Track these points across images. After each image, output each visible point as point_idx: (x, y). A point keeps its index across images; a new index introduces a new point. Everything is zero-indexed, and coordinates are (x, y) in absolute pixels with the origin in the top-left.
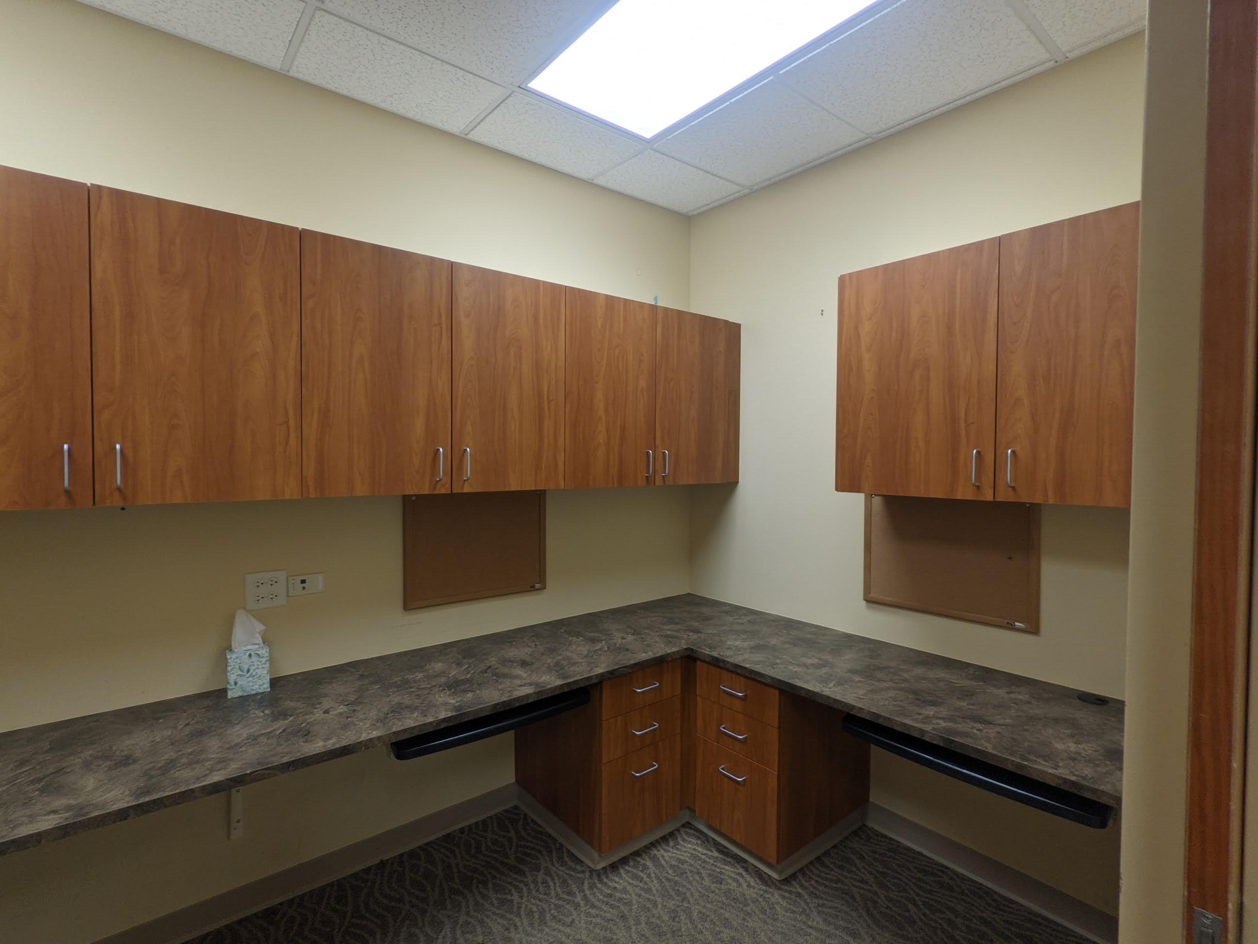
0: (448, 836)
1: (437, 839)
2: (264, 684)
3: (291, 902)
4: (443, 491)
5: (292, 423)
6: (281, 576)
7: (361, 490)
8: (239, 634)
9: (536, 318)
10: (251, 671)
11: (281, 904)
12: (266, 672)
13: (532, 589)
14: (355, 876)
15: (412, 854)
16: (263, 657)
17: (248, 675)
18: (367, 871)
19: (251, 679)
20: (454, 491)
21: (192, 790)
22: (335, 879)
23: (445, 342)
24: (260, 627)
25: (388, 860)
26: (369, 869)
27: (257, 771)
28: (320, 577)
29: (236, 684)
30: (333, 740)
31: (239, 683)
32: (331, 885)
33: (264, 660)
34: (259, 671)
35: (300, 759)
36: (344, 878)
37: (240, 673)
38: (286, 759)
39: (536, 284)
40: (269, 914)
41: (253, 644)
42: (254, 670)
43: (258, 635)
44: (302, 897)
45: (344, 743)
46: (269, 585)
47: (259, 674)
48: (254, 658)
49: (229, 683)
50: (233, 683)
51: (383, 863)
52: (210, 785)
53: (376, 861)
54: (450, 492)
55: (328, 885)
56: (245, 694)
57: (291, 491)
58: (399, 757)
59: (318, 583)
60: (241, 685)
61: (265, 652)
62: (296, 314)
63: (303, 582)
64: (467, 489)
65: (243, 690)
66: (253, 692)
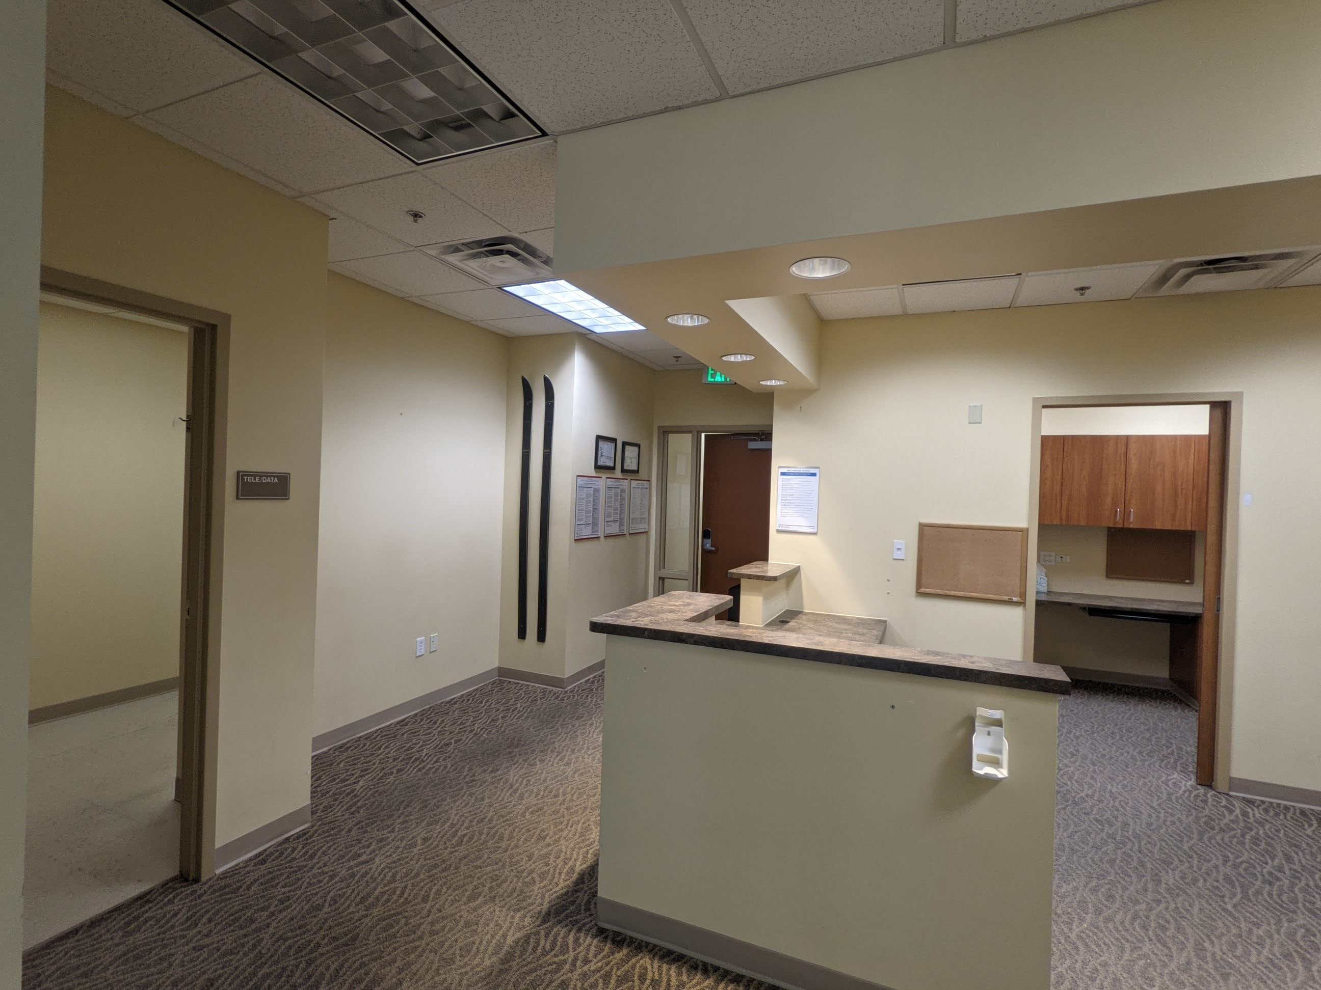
4: (1120, 526)
5: (1058, 499)
6: (1053, 554)
7: (1083, 523)
23: (1123, 467)
24: (1044, 570)
28: (1069, 557)
57: (1056, 522)
59: (1067, 559)
61: (1046, 579)
63: (1062, 557)
64: (1131, 526)
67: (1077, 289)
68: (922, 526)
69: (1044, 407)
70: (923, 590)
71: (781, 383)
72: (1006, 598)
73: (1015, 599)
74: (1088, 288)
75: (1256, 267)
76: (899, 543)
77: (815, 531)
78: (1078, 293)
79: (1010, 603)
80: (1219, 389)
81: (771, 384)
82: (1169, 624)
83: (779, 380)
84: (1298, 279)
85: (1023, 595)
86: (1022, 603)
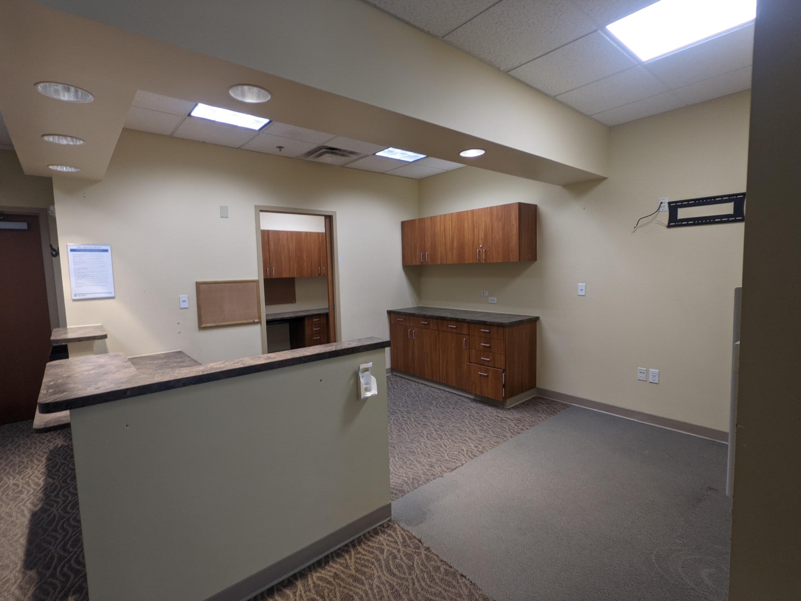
9: (287, 239)
13: (292, 302)
23: (267, 247)
39: (287, 232)
64: (274, 277)
67: (277, 147)
68: (198, 284)
69: (261, 211)
70: (203, 325)
71: (73, 170)
72: (251, 321)
73: (256, 321)
74: (283, 148)
75: (343, 155)
76: (184, 297)
77: (113, 295)
78: (278, 150)
79: (254, 323)
80: (328, 209)
81: (62, 170)
82: (288, 324)
83: (71, 167)
84: (352, 165)
85: (260, 318)
86: (260, 322)
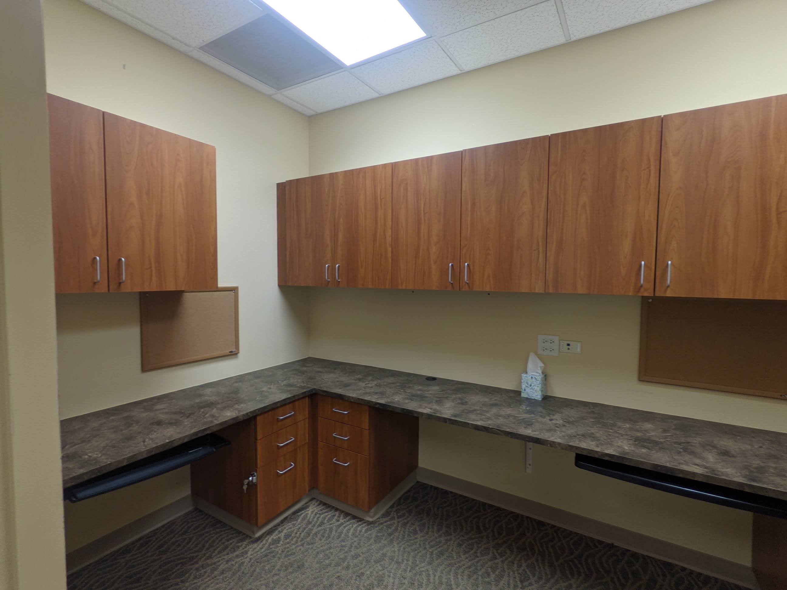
0: (669, 564)
1: (659, 560)
2: (538, 395)
3: (553, 527)
6: (556, 339)
8: (530, 365)
10: (532, 386)
11: (549, 524)
12: (539, 389)
14: (592, 540)
15: (635, 555)
16: (538, 381)
17: (530, 388)
18: (600, 542)
19: (531, 390)
20: (657, 294)
21: (468, 424)
22: (581, 533)
24: (542, 365)
25: (616, 546)
26: (603, 542)
27: (494, 429)
28: (579, 344)
29: (525, 390)
30: (537, 433)
31: (527, 391)
32: (577, 534)
33: (538, 382)
34: (536, 388)
35: (515, 433)
36: (585, 536)
37: (527, 385)
38: (508, 430)
40: (541, 524)
41: (537, 373)
42: (534, 386)
43: (539, 368)
44: (559, 528)
45: (539, 437)
46: (550, 343)
47: (536, 389)
48: (534, 380)
49: (522, 389)
50: (523, 390)
51: (612, 546)
52: (476, 425)
53: (609, 541)
54: (652, 295)
55: (575, 533)
56: (529, 397)
57: (539, 288)
58: (577, 465)
59: (577, 347)
60: (527, 392)
61: (539, 378)
62: (545, 186)
63: (568, 345)
64: (669, 294)
65: (528, 395)
66: (533, 398)
